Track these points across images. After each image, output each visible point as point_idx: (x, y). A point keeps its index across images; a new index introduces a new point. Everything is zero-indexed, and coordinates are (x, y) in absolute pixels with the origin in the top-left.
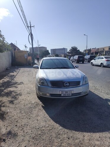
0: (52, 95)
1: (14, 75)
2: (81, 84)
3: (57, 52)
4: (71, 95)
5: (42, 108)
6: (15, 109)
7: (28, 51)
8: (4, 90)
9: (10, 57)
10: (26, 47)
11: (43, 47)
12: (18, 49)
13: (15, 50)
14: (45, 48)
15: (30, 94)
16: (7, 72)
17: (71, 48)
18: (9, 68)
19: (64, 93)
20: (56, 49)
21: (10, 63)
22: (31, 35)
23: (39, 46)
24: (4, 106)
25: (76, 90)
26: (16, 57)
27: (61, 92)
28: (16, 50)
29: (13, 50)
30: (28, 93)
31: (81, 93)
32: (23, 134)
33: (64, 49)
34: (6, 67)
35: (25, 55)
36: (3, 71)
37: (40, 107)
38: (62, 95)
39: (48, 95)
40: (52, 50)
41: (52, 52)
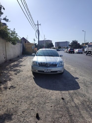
0: (39, 71)
1: (21, 61)
2: (57, 66)
3: (60, 45)
4: (50, 72)
5: (33, 79)
6: (18, 78)
7: (36, 44)
8: (13, 68)
9: (22, 48)
10: (34, 40)
11: (49, 40)
12: (28, 42)
13: (25, 42)
14: (51, 41)
15: (28, 71)
16: (18, 59)
17: (72, 42)
18: (20, 56)
19: (46, 70)
20: (59, 42)
21: (21, 52)
22: (38, 31)
23: (45, 40)
24: (11, 76)
25: (54, 69)
26: (26, 48)
27: (44, 69)
28: (27, 43)
29: (24, 42)
30: (27, 71)
31: (57, 71)
32: (19, 88)
33: (67, 42)
34: (18, 55)
35: (32, 47)
36: (16, 58)
37: (32, 78)
38: (45, 72)
39: (37, 71)
40: (56, 43)
41: (56, 45)
